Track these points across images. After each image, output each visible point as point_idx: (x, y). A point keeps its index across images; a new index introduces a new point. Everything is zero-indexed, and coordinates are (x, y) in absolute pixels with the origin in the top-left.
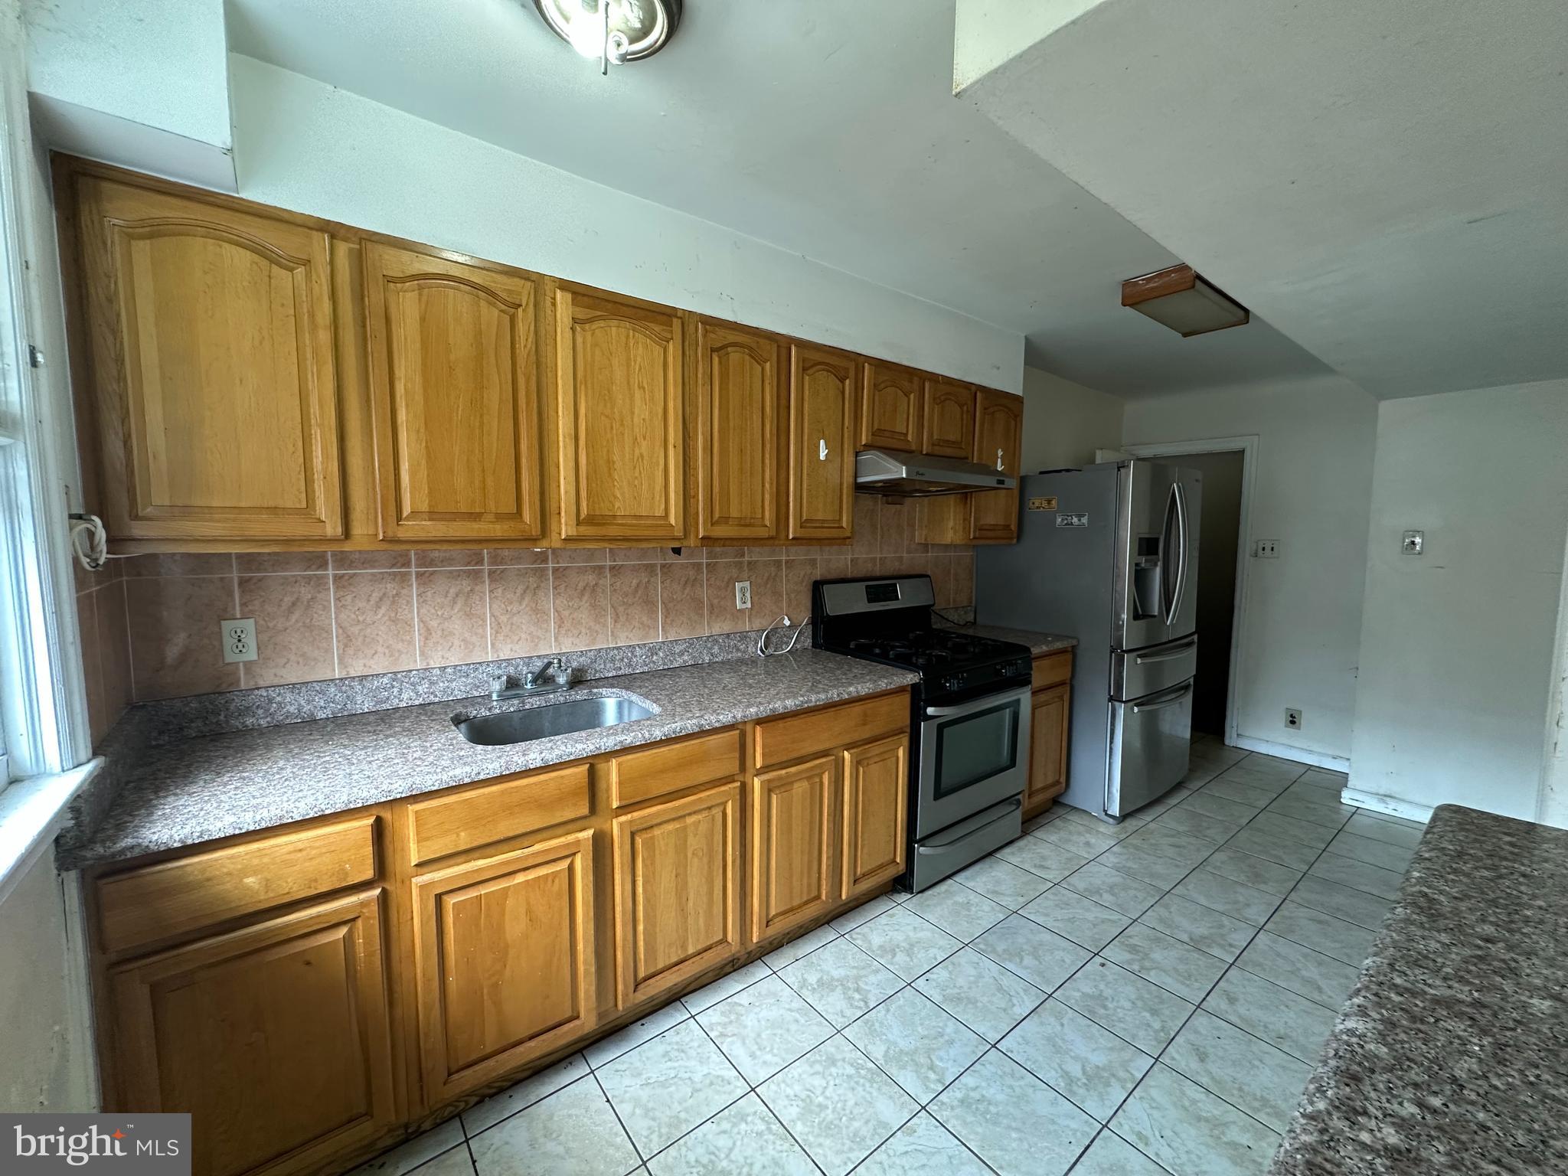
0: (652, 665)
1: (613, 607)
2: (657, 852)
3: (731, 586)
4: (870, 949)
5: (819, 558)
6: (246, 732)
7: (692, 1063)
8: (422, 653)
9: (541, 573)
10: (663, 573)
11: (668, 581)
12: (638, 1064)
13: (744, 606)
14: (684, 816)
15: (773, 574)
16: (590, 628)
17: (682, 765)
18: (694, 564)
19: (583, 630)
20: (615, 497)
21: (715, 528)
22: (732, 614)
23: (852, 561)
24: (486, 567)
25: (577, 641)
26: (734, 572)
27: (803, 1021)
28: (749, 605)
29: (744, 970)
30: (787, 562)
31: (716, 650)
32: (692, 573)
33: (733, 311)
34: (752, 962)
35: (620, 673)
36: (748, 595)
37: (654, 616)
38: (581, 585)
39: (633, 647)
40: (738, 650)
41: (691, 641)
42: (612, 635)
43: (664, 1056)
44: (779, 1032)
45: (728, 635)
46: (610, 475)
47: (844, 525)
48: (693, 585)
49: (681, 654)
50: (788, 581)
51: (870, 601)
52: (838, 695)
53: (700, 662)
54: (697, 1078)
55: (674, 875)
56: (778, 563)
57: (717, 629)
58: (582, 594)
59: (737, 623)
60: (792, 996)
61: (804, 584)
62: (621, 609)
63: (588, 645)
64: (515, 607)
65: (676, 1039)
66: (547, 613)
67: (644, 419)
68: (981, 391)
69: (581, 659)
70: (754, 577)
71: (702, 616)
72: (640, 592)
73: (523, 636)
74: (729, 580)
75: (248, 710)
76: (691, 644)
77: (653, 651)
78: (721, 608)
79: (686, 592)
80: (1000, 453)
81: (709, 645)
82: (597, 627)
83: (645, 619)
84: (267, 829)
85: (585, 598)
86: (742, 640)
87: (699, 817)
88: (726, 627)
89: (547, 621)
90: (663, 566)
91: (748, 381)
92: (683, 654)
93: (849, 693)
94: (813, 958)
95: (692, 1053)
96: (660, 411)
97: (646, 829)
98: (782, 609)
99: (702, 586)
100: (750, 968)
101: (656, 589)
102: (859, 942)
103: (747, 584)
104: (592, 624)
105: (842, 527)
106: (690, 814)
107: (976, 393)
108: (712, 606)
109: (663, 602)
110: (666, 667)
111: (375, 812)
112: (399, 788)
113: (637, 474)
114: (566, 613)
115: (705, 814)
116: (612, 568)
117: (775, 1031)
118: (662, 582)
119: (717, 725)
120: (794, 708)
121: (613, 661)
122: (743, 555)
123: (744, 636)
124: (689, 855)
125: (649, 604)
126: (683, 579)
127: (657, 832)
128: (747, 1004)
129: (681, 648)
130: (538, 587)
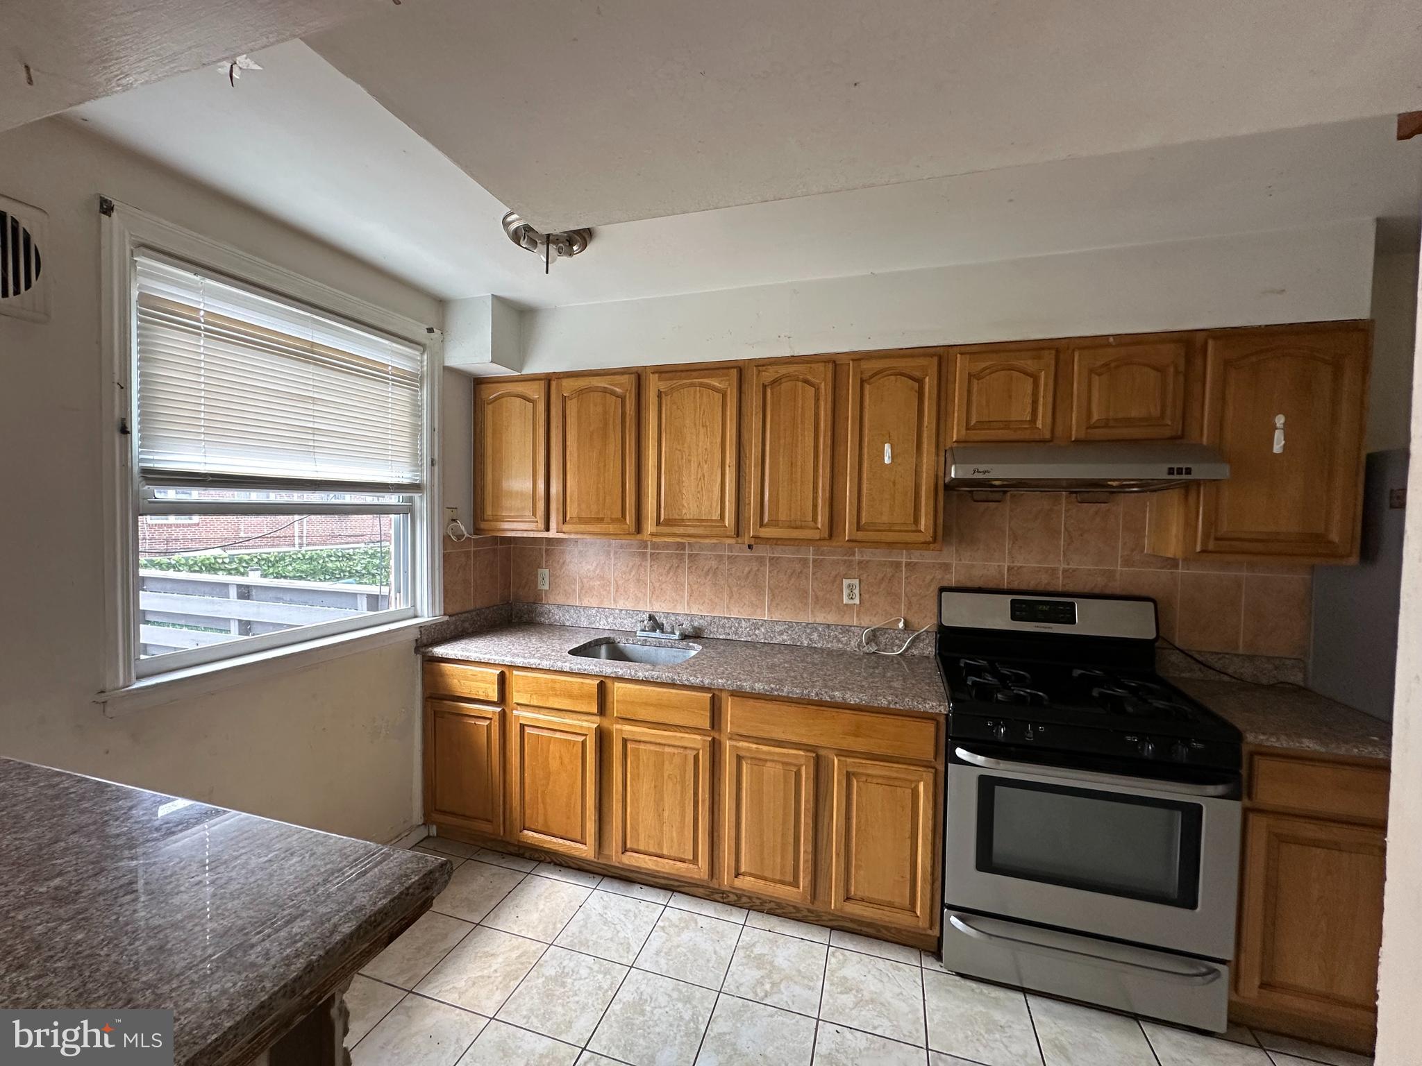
0: (754, 637)
1: (729, 586)
2: (641, 763)
3: (838, 582)
4: (833, 972)
5: (954, 563)
6: (541, 624)
7: (630, 926)
8: (615, 600)
9: (680, 558)
10: (771, 565)
11: (775, 571)
12: (612, 904)
13: (851, 602)
14: (665, 745)
15: (889, 575)
16: (711, 600)
17: (659, 705)
18: (801, 559)
19: (707, 601)
20: (683, 506)
21: (763, 529)
22: (838, 608)
23: (1010, 569)
24: (649, 551)
25: (701, 608)
26: (842, 569)
27: (711, 965)
28: (857, 601)
29: (729, 908)
30: (908, 564)
31: (815, 636)
32: (798, 567)
33: (790, 347)
34: (741, 907)
35: (729, 637)
36: (857, 591)
37: (761, 598)
38: (706, 568)
39: (740, 619)
40: (839, 641)
41: (790, 624)
42: (728, 608)
43: (626, 911)
44: (691, 957)
45: (829, 626)
46: (680, 491)
47: (922, 528)
48: (799, 577)
49: (781, 633)
50: (908, 584)
51: (1014, 618)
52: (817, 695)
53: (798, 644)
54: (622, 935)
55: (653, 786)
56: (897, 565)
57: (821, 618)
58: (707, 574)
59: (843, 617)
60: (731, 946)
61: (931, 589)
62: (735, 589)
63: (708, 612)
64: (663, 578)
65: (642, 908)
66: (683, 585)
67: (706, 449)
68: (1215, 338)
69: (701, 621)
70: (865, 576)
71: (807, 604)
72: (750, 578)
73: (668, 598)
74: (836, 576)
75: (541, 614)
76: (792, 627)
77: (756, 626)
78: (828, 600)
79: (792, 582)
80: (1280, 420)
81: (808, 631)
82: (717, 600)
83: (754, 599)
84: (463, 660)
85: (709, 578)
86: (844, 632)
87: (676, 751)
88: (831, 619)
89: (683, 591)
90: (771, 559)
91: (800, 403)
92: (782, 634)
93: (832, 697)
94: (781, 940)
95: (637, 922)
96: (719, 440)
97: (636, 741)
98: (899, 610)
99: (807, 578)
100: (734, 910)
101: (764, 576)
102: (832, 960)
103: (856, 582)
104: (713, 597)
105: (920, 531)
106: (669, 746)
107: (1206, 343)
108: (817, 597)
109: (769, 588)
110: (766, 641)
111: (503, 669)
112: (519, 661)
113: (700, 489)
114: (695, 587)
115: (681, 751)
116: (729, 557)
117: (688, 954)
118: (770, 572)
119: (686, 683)
120: (762, 691)
121: (724, 627)
122: (853, 554)
123: (846, 630)
124: (666, 777)
125: (758, 589)
126: (789, 571)
127: (642, 747)
128: (700, 925)
129: (782, 628)
130: (678, 566)
